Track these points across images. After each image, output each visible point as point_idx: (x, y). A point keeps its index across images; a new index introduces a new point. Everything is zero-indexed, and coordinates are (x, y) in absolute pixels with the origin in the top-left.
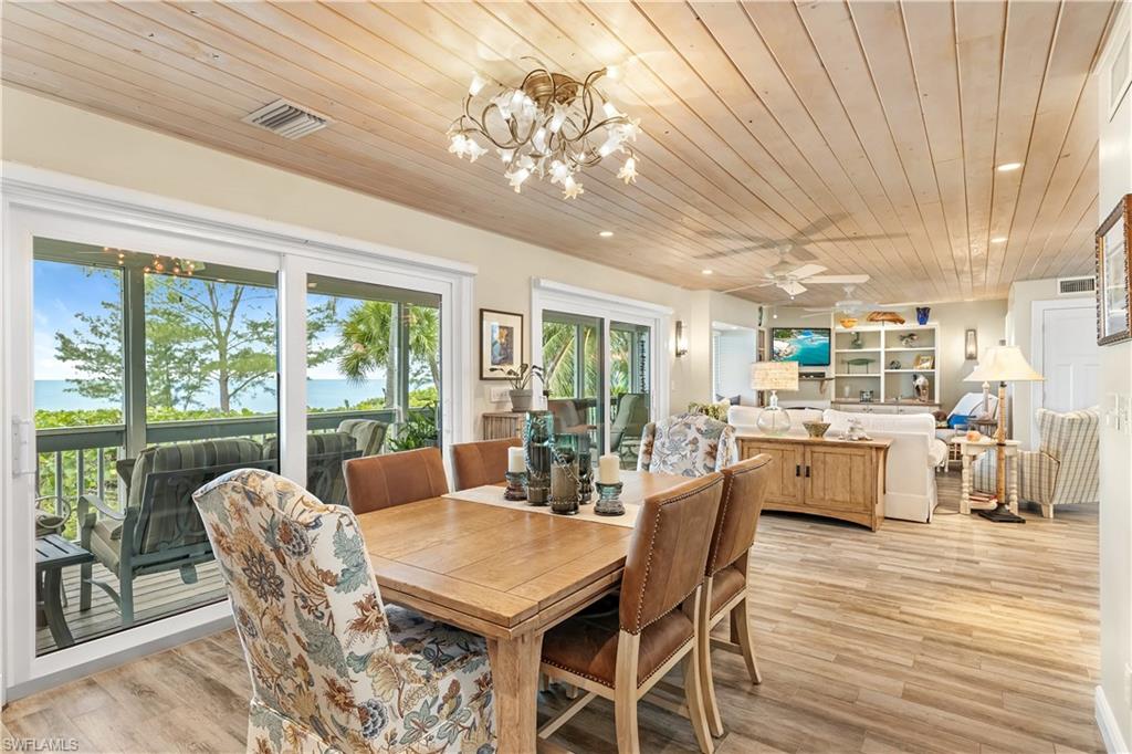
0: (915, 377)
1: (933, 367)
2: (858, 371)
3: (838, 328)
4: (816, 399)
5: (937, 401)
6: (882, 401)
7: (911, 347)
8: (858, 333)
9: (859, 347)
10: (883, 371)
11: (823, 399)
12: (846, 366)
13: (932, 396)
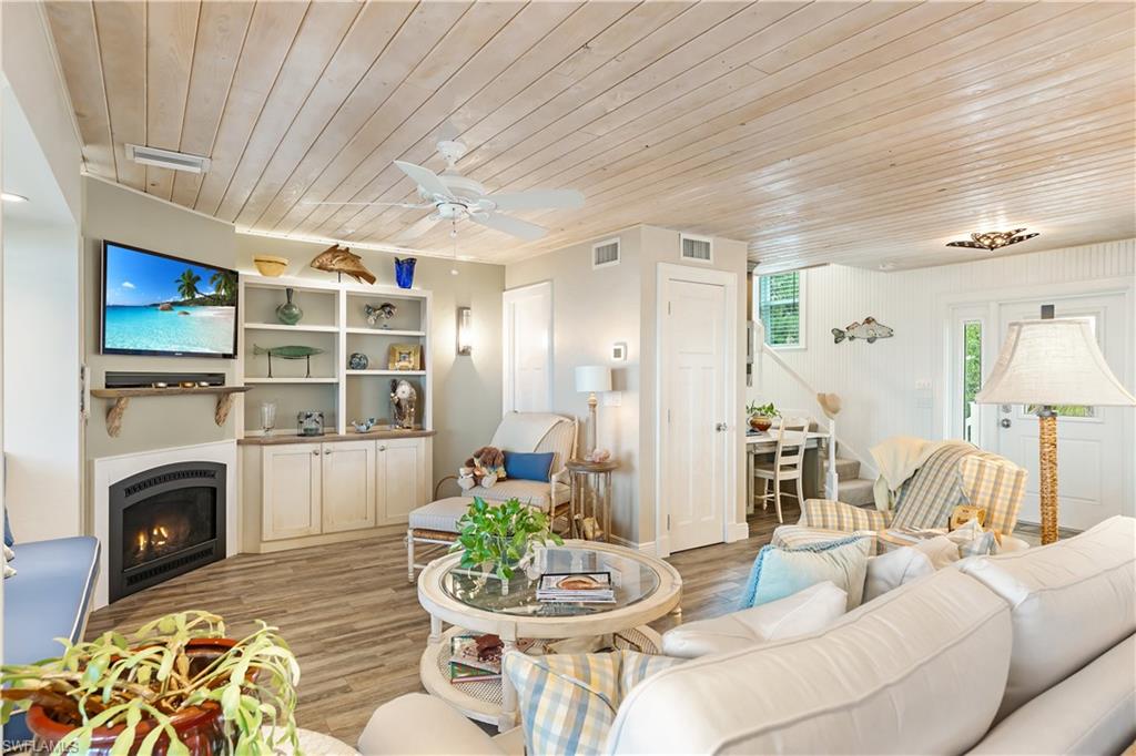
0: (394, 386)
1: (422, 367)
2: (289, 372)
3: (248, 274)
4: (210, 438)
5: (429, 427)
6: (342, 430)
7: (386, 327)
8: (289, 291)
9: (293, 319)
10: (343, 372)
11: (220, 437)
12: (264, 360)
13: (419, 417)
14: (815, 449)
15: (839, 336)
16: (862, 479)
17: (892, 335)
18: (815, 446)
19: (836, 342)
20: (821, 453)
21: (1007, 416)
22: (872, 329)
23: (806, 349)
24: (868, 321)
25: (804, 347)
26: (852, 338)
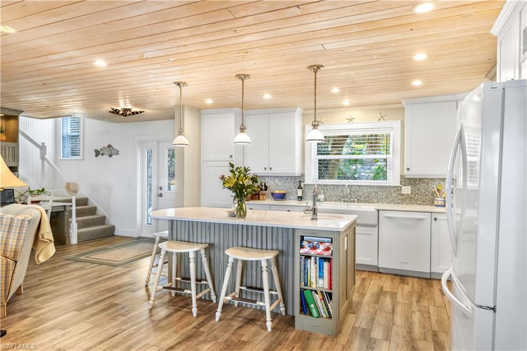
14: (63, 212)
15: (97, 153)
16: (106, 225)
17: (118, 154)
18: (63, 210)
19: (96, 156)
20: (67, 214)
21: (160, 192)
22: (111, 151)
23: (83, 159)
24: (109, 146)
25: (82, 158)
26: (103, 155)
